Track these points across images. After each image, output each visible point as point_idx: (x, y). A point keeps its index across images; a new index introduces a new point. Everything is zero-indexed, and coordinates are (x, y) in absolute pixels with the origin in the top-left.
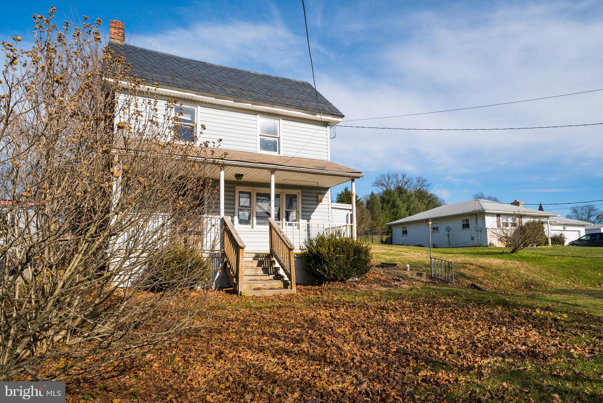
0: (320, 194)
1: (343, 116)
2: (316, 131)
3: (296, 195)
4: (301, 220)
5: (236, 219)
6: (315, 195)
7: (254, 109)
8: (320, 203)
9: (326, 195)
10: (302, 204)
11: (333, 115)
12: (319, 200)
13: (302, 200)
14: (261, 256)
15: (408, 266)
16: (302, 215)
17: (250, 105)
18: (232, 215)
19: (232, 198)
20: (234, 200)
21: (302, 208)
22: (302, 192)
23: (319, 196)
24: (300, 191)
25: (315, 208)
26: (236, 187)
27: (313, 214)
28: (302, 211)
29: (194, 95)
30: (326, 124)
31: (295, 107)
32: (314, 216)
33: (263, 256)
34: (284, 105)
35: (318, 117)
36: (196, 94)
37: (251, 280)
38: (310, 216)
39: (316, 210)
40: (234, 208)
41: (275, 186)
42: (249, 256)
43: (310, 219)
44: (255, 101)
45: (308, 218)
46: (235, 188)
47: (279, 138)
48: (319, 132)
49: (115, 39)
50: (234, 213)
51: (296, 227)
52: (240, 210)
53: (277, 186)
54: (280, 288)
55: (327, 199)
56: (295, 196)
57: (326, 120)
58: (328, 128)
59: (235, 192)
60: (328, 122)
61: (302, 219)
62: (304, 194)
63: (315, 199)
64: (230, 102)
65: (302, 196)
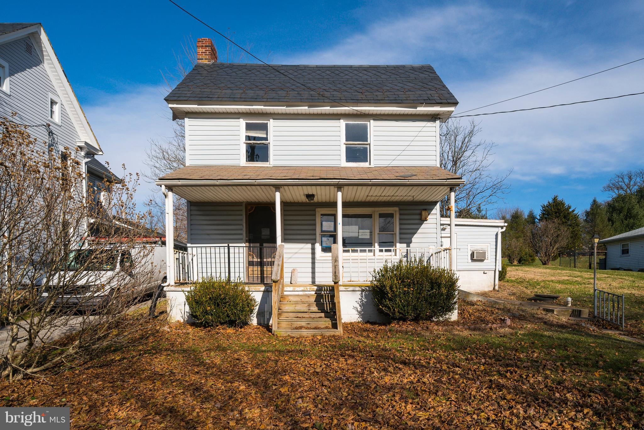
0: (425, 210)
1: (455, 103)
2: (419, 129)
3: (393, 214)
4: (398, 245)
5: (318, 247)
6: (418, 212)
7: (335, 112)
8: (425, 222)
9: (434, 211)
10: (400, 224)
11: (441, 103)
12: (423, 218)
13: (400, 219)
14: (325, 289)
15: (570, 299)
16: (400, 238)
17: (329, 108)
18: (313, 241)
19: (312, 222)
20: (315, 225)
21: (400, 229)
22: (400, 210)
23: (423, 213)
24: (397, 209)
25: (418, 229)
26: (317, 210)
27: (415, 236)
28: (400, 234)
29: (262, 107)
30: (433, 117)
31: (387, 101)
32: (415, 239)
33: (327, 289)
34: (373, 101)
35: (422, 109)
36: (264, 106)
37: (298, 317)
38: (411, 239)
39: (419, 231)
40: (315, 234)
41: (342, 205)
42: (310, 289)
43: (411, 242)
44: (335, 102)
45: (407, 241)
46: (315, 210)
47: (370, 144)
48: (425, 129)
49: (203, 59)
50: (315, 239)
51: (393, 253)
52: (322, 236)
53: (345, 205)
54: (327, 328)
55: (435, 216)
56: (391, 216)
57: (434, 113)
58: (438, 122)
59: (315, 215)
60: (438, 115)
61: (400, 243)
62: (402, 212)
63: (418, 217)
64: (304, 109)
65: (400, 214)
